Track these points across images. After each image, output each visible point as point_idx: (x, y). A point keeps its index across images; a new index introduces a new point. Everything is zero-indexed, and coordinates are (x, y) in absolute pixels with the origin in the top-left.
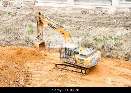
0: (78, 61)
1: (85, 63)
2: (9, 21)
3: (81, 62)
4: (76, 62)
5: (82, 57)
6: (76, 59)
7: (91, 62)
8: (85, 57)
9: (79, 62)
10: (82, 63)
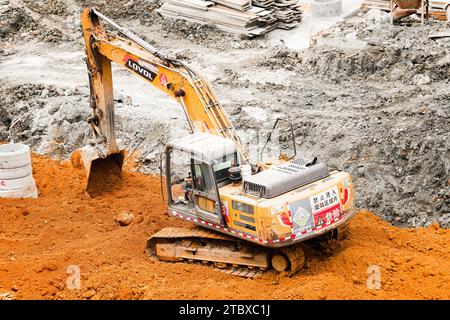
0: (234, 216)
1: (260, 220)
2: (412, 105)
3: (242, 217)
4: (225, 220)
5: (249, 193)
6: (226, 204)
7: (286, 220)
8: (261, 197)
9: (238, 219)
10: (250, 223)
